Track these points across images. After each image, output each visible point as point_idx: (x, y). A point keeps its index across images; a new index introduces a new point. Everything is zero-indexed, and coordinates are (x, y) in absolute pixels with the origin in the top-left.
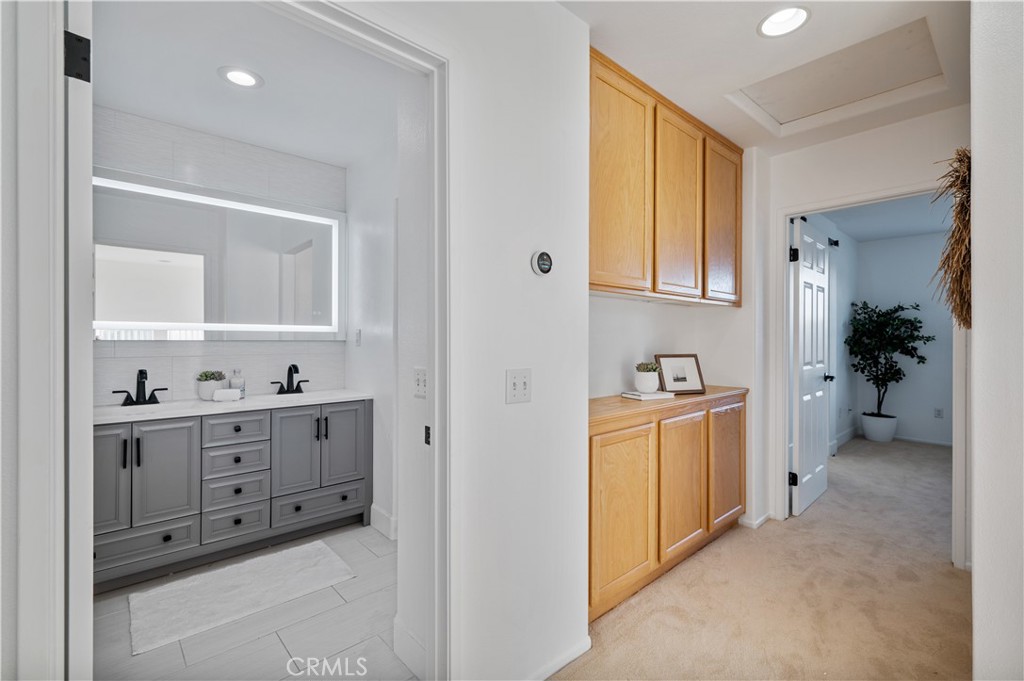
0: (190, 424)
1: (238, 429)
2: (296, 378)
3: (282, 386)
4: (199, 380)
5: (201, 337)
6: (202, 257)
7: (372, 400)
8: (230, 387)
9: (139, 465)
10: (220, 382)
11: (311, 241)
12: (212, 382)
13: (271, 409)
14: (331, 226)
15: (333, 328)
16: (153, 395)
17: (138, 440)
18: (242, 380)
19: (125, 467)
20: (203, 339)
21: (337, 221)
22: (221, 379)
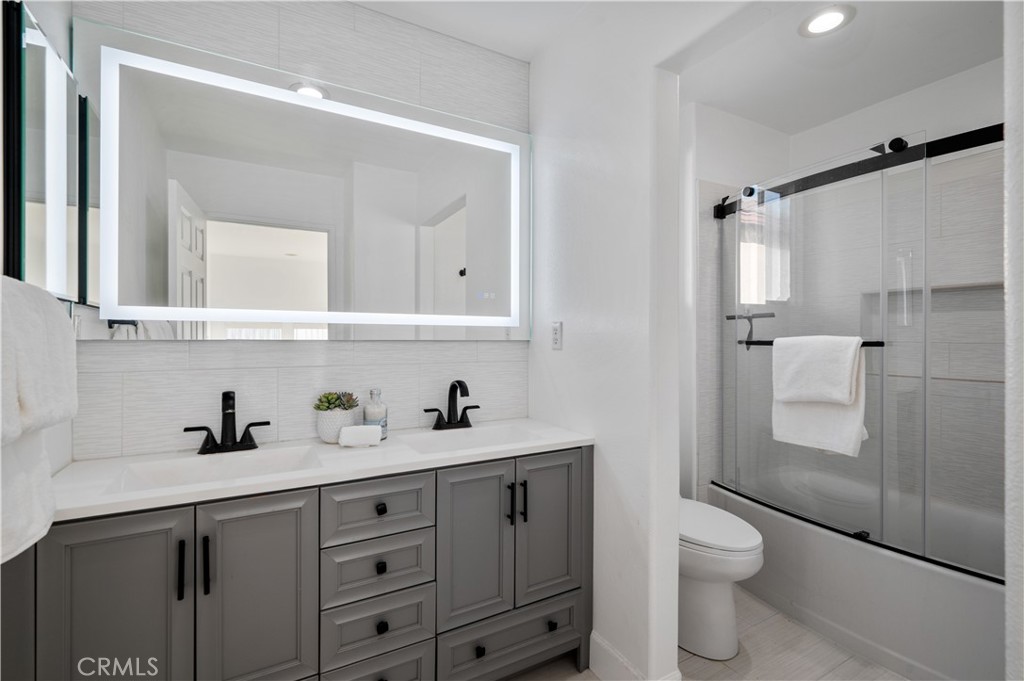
0: (299, 504)
1: (381, 510)
2: (462, 402)
3: (440, 415)
4: (318, 408)
5: (323, 335)
6: (325, 235)
7: (591, 448)
8: (365, 420)
9: (207, 591)
10: (349, 411)
11: (464, 198)
12: (338, 413)
13: (436, 469)
14: (509, 155)
15: (512, 320)
16: (247, 434)
17: (206, 540)
18: (383, 407)
19: (181, 597)
20: (326, 338)
21: (518, 147)
22: (351, 407)
